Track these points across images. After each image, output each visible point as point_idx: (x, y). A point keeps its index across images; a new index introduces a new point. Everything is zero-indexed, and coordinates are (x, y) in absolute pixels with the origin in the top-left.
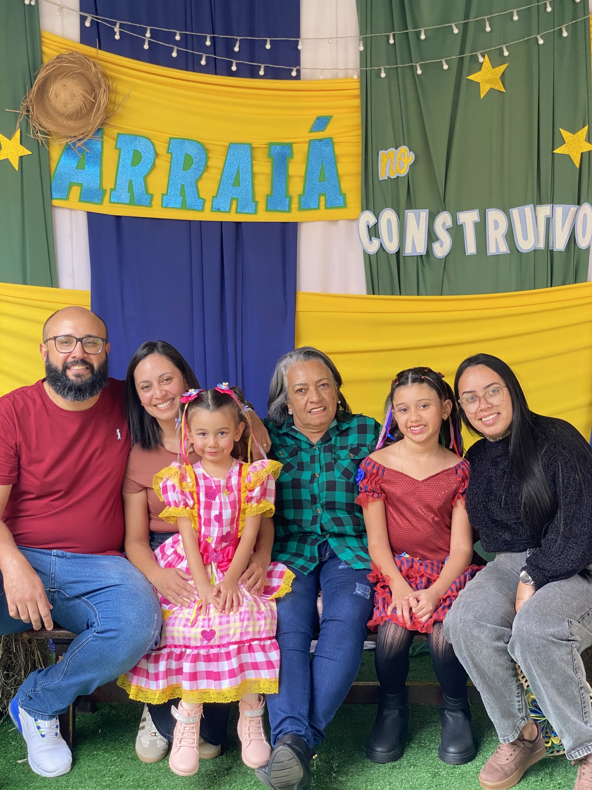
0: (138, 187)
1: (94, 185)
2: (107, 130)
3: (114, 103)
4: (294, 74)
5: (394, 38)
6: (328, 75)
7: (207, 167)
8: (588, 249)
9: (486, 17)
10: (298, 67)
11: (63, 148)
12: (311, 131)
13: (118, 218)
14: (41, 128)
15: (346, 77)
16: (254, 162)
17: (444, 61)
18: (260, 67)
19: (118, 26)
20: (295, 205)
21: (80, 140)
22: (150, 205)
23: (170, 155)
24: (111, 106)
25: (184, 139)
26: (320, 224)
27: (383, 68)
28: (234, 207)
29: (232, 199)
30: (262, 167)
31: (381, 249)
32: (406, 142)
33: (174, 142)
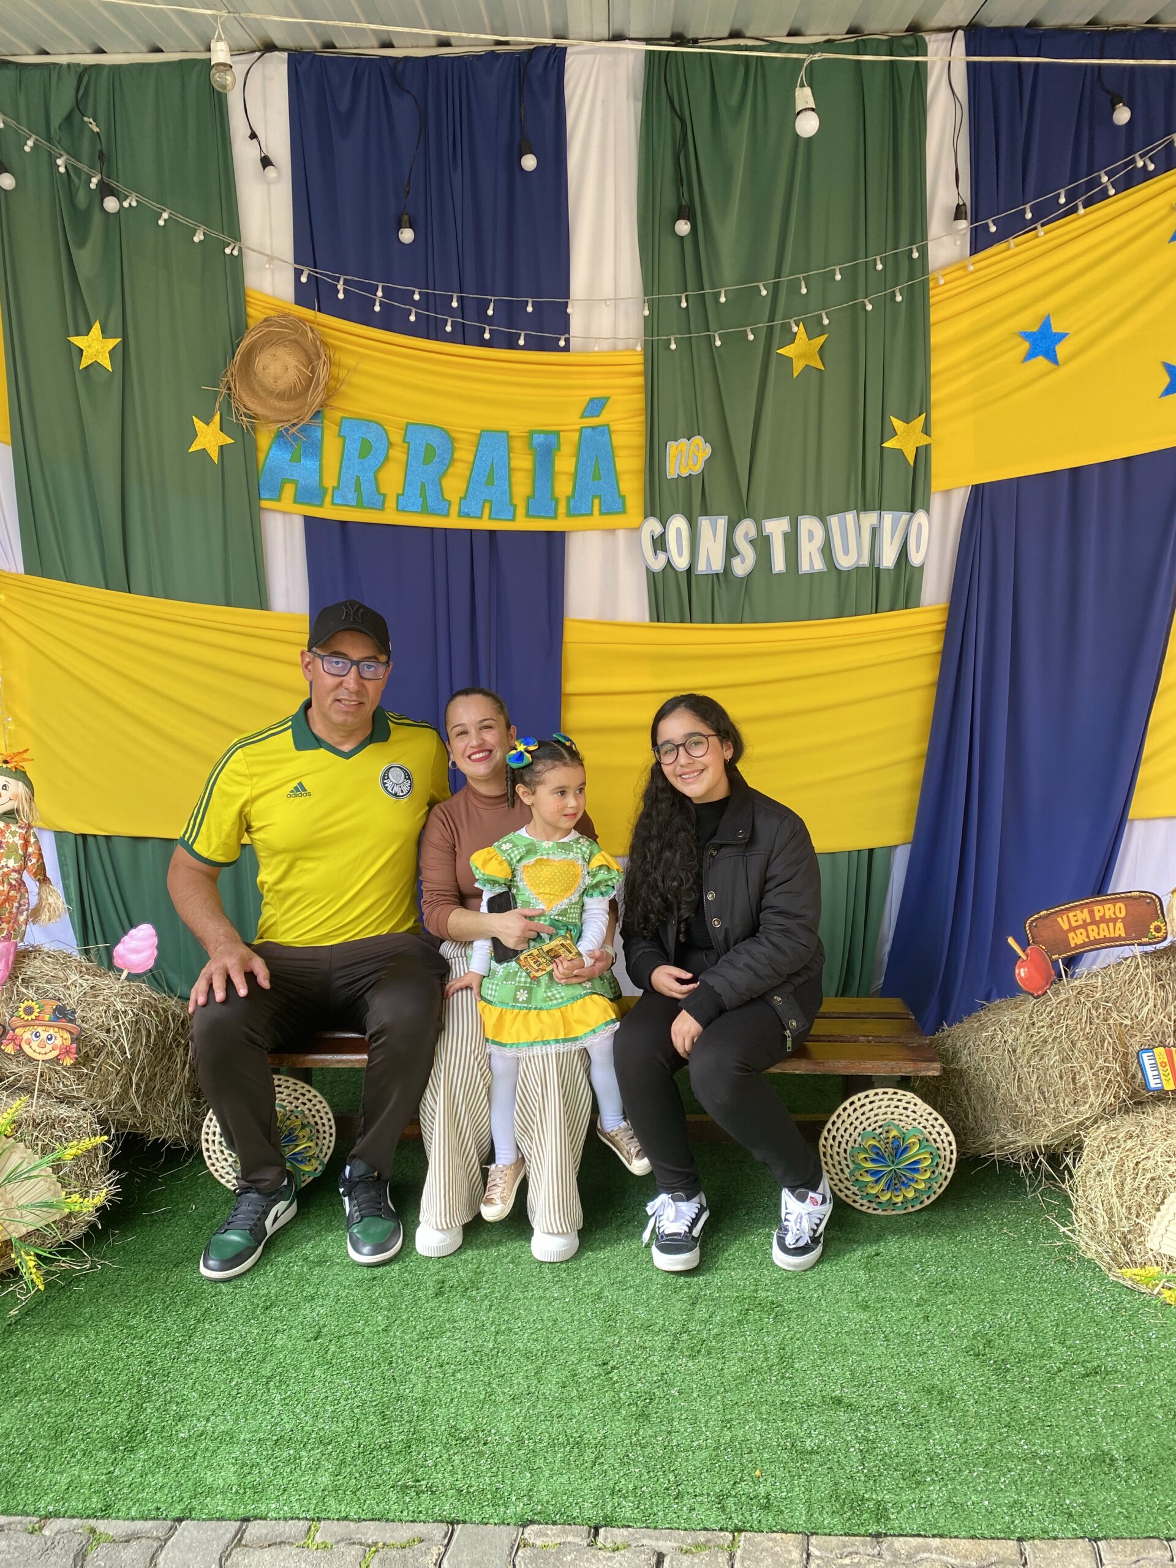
0: (366, 487)
1: (312, 481)
2: (328, 412)
3: (337, 379)
4: (562, 343)
5: (687, 301)
6: (605, 345)
7: (454, 460)
8: (922, 568)
9: (801, 276)
10: (567, 335)
11: (273, 435)
12: (583, 416)
13: (343, 523)
14: (246, 411)
15: (627, 349)
16: (511, 455)
17: (748, 329)
18: (520, 334)
19: (341, 282)
20: (562, 509)
21: (294, 425)
22: (382, 508)
23: (406, 445)
24: (332, 383)
25: (423, 426)
26: (594, 533)
27: (672, 338)
28: (487, 511)
29: (485, 501)
30: (522, 461)
31: (668, 566)
32: (701, 433)
33: (413, 429)
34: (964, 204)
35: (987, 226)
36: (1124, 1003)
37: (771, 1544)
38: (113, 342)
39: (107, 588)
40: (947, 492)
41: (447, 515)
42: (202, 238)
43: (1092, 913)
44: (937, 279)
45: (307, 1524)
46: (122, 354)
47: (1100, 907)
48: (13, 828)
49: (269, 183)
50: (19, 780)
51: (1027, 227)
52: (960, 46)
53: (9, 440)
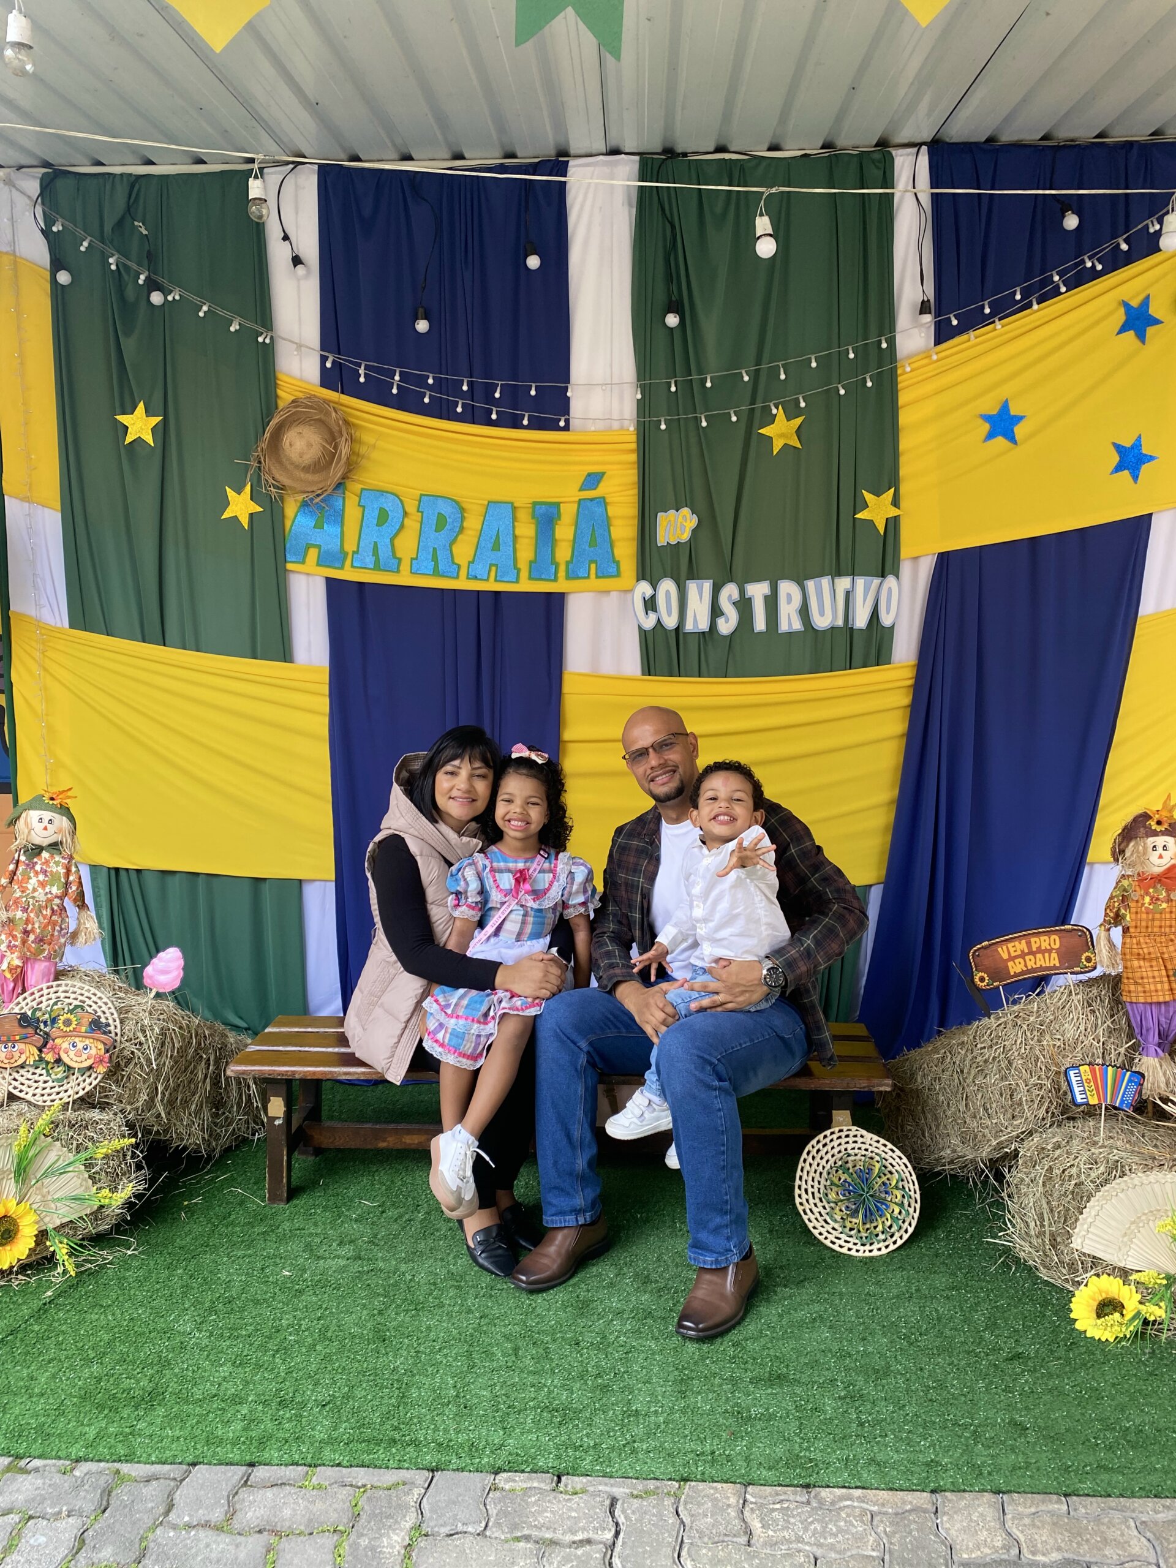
0: (384, 552)
1: (333, 545)
2: (351, 486)
3: (358, 455)
4: (562, 424)
5: (676, 386)
6: (600, 425)
7: (463, 528)
8: (893, 627)
9: (780, 364)
10: (567, 417)
11: (299, 504)
12: (581, 490)
13: (361, 585)
14: (274, 482)
15: (622, 428)
16: (516, 524)
17: (732, 412)
18: (524, 415)
19: (363, 367)
20: (562, 573)
21: (318, 495)
23: (420, 514)
24: (354, 458)
25: (436, 497)
26: (591, 594)
27: (663, 420)
28: (493, 574)
29: (491, 565)
30: (526, 530)
31: (659, 625)
32: (688, 504)
33: (425, 500)
34: (928, 301)
35: (949, 320)
36: (1057, 1026)
37: (712, 1491)
38: (156, 420)
39: (144, 642)
40: (916, 559)
42: (238, 327)
43: (1029, 944)
44: (904, 367)
45: (305, 1468)
46: (162, 432)
47: (1036, 939)
48: (57, 858)
49: (298, 280)
50: (63, 815)
51: (986, 321)
52: (924, 160)
53: (59, 508)
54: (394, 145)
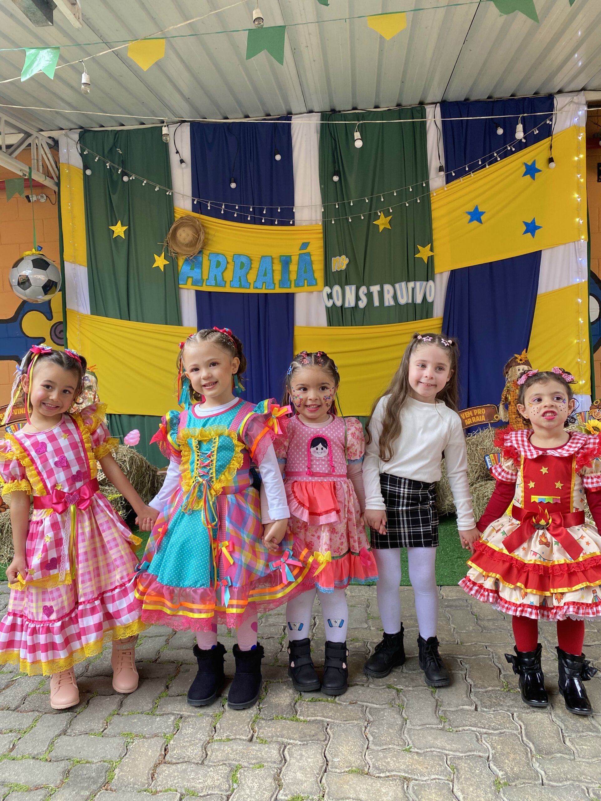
0: (219, 278)
1: (199, 277)
2: (205, 252)
3: (208, 239)
4: (291, 223)
5: (338, 205)
6: (308, 223)
7: (251, 268)
8: (433, 302)
9: (381, 194)
10: (293, 220)
11: (184, 260)
12: (300, 250)
13: (210, 292)
14: (174, 251)
15: (316, 224)
16: (273, 265)
17: (361, 215)
18: (276, 220)
19: (209, 203)
20: (293, 285)
21: (191, 256)
23: (234, 262)
24: (206, 240)
25: (240, 255)
26: (305, 293)
27: (333, 219)
28: (264, 286)
29: (263, 283)
30: (278, 267)
31: (334, 305)
32: (345, 254)
33: (236, 256)
34: (442, 166)
35: (451, 174)
38: (125, 228)
39: (121, 319)
40: (441, 273)
41: (249, 288)
42: (158, 189)
43: (473, 413)
44: (433, 194)
46: (128, 233)
47: (476, 411)
49: (183, 169)
50: (93, 376)
51: (465, 173)
52: (438, 109)
53: (86, 265)
54: (221, 114)
